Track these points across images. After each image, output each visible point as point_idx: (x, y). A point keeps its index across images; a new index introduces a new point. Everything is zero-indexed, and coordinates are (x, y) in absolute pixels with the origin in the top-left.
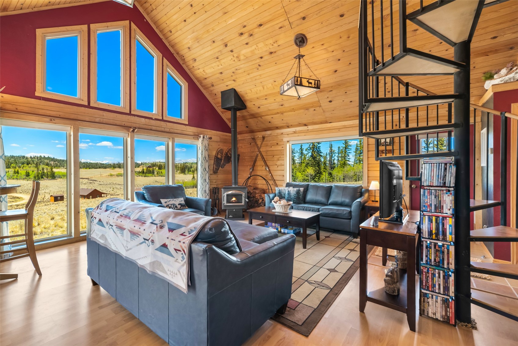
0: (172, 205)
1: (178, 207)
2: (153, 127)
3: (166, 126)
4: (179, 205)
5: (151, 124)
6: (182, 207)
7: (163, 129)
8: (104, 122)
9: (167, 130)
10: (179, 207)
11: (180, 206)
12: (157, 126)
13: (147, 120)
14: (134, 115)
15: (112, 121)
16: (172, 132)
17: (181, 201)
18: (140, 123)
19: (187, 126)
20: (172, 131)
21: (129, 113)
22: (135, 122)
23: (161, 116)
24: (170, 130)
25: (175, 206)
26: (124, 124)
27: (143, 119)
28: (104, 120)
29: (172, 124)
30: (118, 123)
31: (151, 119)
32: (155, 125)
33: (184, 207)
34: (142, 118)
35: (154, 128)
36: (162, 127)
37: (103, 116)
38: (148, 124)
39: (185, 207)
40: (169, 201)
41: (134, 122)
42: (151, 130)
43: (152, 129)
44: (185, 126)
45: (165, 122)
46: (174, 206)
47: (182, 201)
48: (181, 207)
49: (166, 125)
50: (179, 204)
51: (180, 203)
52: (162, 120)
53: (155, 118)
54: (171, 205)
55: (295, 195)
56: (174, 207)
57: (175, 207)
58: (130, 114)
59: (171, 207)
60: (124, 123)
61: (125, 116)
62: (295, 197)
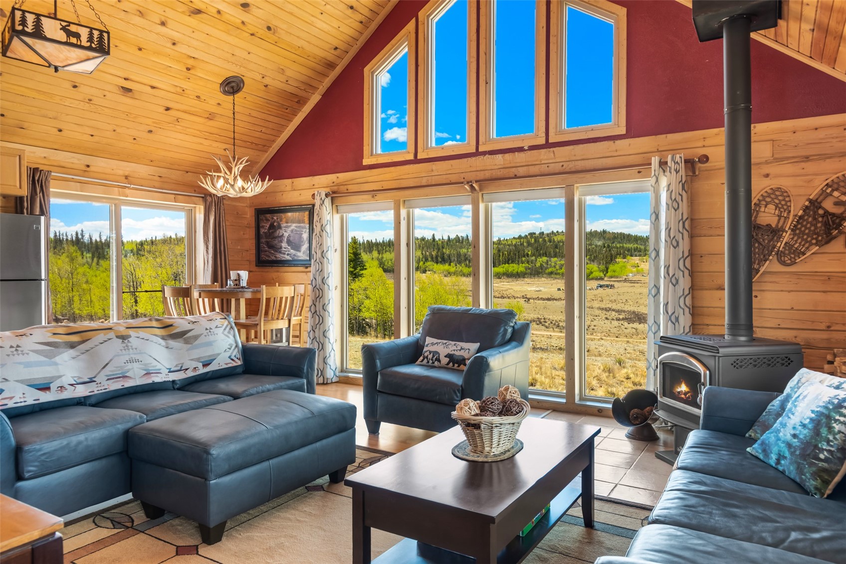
0: (432, 354)
1: (442, 362)
2: (520, 169)
3: (551, 159)
4: (446, 356)
5: (516, 163)
6: (451, 364)
7: (544, 169)
8: (433, 183)
9: (557, 168)
10: (445, 360)
11: (447, 360)
12: (530, 163)
13: (507, 156)
14: (484, 153)
15: (444, 177)
16: (568, 170)
17: (462, 349)
18: (493, 167)
19: (618, 142)
20: (570, 166)
21: (474, 151)
22: (484, 168)
23: (544, 135)
24: (563, 166)
25: (436, 357)
26: (464, 178)
27: (500, 156)
28: (433, 177)
29: (571, 147)
30: (454, 178)
31: (521, 149)
32: (524, 164)
33: (456, 365)
34: (497, 156)
35: (522, 171)
36: (543, 162)
37: (432, 171)
38: (509, 165)
39: (459, 366)
40: (437, 343)
41: (482, 168)
42: (516, 177)
43: (518, 176)
44: (611, 143)
45: (552, 149)
46: (433, 356)
47: (462, 351)
48: (448, 364)
49: (552, 154)
50: (448, 356)
51: (453, 352)
52: (548, 145)
53: (529, 146)
54: (430, 352)
55: (804, 426)
56: (434, 359)
57: (436, 360)
58: (477, 153)
59: (427, 357)
60: (462, 175)
61: (465, 160)
62: (795, 436)
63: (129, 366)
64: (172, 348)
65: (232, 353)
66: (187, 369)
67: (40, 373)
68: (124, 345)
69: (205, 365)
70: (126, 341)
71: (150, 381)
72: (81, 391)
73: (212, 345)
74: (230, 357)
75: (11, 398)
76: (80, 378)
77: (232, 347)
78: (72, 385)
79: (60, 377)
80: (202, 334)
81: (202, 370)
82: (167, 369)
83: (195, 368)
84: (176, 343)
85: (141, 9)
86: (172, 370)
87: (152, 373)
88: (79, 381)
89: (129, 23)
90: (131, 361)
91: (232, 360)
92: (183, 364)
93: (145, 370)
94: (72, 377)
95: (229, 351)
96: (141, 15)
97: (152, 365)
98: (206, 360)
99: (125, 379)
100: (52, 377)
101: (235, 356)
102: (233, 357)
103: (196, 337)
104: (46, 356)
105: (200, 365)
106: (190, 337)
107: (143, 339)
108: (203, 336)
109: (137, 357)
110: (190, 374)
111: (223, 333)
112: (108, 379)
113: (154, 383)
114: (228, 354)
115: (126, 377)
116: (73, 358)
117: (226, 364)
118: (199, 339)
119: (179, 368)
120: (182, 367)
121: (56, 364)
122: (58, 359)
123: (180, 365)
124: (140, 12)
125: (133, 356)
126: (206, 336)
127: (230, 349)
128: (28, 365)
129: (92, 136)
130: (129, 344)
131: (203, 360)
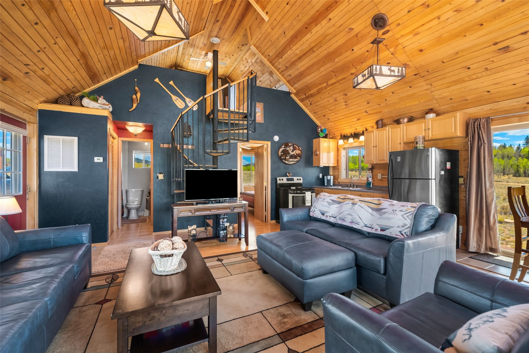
63: (348, 216)
64: (373, 215)
65: (403, 230)
66: (373, 228)
67: (324, 209)
68: (352, 207)
69: (382, 230)
70: (353, 206)
71: (351, 226)
72: (332, 220)
73: (390, 220)
74: (400, 232)
75: (315, 214)
76: (334, 215)
77: (405, 226)
78: (330, 216)
79: (328, 212)
80: (388, 212)
81: (379, 232)
82: (365, 224)
83: (376, 229)
84: (376, 213)
85: (454, 9)
86: (367, 226)
87: (354, 223)
88: (333, 216)
89: (457, 21)
90: (349, 214)
91: (402, 234)
92: (373, 225)
93: (351, 220)
94: (332, 214)
95: (401, 228)
96: (458, 12)
97: (356, 219)
98: (383, 227)
99: (344, 221)
100: (326, 212)
101: (405, 233)
102: (403, 233)
103: (385, 213)
104: (329, 204)
105: (379, 229)
106: (382, 212)
107: (361, 207)
108: (388, 213)
109: (352, 213)
110: (373, 231)
111: (402, 216)
112: (339, 219)
113: (352, 227)
114: (400, 230)
115: (344, 220)
116: (337, 207)
117: (396, 235)
118: (385, 214)
119: (370, 226)
120: (372, 226)
121: (330, 208)
122: (331, 206)
123: (371, 225)
124: (456, 11)
125: (351, 213)
126: (389, 214)
127: (403, 227)
128: (323, 205)
129: (514, 84)
130: (353, 207)
131: (382, 227)
